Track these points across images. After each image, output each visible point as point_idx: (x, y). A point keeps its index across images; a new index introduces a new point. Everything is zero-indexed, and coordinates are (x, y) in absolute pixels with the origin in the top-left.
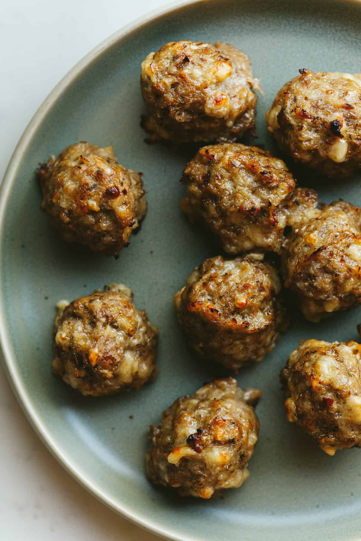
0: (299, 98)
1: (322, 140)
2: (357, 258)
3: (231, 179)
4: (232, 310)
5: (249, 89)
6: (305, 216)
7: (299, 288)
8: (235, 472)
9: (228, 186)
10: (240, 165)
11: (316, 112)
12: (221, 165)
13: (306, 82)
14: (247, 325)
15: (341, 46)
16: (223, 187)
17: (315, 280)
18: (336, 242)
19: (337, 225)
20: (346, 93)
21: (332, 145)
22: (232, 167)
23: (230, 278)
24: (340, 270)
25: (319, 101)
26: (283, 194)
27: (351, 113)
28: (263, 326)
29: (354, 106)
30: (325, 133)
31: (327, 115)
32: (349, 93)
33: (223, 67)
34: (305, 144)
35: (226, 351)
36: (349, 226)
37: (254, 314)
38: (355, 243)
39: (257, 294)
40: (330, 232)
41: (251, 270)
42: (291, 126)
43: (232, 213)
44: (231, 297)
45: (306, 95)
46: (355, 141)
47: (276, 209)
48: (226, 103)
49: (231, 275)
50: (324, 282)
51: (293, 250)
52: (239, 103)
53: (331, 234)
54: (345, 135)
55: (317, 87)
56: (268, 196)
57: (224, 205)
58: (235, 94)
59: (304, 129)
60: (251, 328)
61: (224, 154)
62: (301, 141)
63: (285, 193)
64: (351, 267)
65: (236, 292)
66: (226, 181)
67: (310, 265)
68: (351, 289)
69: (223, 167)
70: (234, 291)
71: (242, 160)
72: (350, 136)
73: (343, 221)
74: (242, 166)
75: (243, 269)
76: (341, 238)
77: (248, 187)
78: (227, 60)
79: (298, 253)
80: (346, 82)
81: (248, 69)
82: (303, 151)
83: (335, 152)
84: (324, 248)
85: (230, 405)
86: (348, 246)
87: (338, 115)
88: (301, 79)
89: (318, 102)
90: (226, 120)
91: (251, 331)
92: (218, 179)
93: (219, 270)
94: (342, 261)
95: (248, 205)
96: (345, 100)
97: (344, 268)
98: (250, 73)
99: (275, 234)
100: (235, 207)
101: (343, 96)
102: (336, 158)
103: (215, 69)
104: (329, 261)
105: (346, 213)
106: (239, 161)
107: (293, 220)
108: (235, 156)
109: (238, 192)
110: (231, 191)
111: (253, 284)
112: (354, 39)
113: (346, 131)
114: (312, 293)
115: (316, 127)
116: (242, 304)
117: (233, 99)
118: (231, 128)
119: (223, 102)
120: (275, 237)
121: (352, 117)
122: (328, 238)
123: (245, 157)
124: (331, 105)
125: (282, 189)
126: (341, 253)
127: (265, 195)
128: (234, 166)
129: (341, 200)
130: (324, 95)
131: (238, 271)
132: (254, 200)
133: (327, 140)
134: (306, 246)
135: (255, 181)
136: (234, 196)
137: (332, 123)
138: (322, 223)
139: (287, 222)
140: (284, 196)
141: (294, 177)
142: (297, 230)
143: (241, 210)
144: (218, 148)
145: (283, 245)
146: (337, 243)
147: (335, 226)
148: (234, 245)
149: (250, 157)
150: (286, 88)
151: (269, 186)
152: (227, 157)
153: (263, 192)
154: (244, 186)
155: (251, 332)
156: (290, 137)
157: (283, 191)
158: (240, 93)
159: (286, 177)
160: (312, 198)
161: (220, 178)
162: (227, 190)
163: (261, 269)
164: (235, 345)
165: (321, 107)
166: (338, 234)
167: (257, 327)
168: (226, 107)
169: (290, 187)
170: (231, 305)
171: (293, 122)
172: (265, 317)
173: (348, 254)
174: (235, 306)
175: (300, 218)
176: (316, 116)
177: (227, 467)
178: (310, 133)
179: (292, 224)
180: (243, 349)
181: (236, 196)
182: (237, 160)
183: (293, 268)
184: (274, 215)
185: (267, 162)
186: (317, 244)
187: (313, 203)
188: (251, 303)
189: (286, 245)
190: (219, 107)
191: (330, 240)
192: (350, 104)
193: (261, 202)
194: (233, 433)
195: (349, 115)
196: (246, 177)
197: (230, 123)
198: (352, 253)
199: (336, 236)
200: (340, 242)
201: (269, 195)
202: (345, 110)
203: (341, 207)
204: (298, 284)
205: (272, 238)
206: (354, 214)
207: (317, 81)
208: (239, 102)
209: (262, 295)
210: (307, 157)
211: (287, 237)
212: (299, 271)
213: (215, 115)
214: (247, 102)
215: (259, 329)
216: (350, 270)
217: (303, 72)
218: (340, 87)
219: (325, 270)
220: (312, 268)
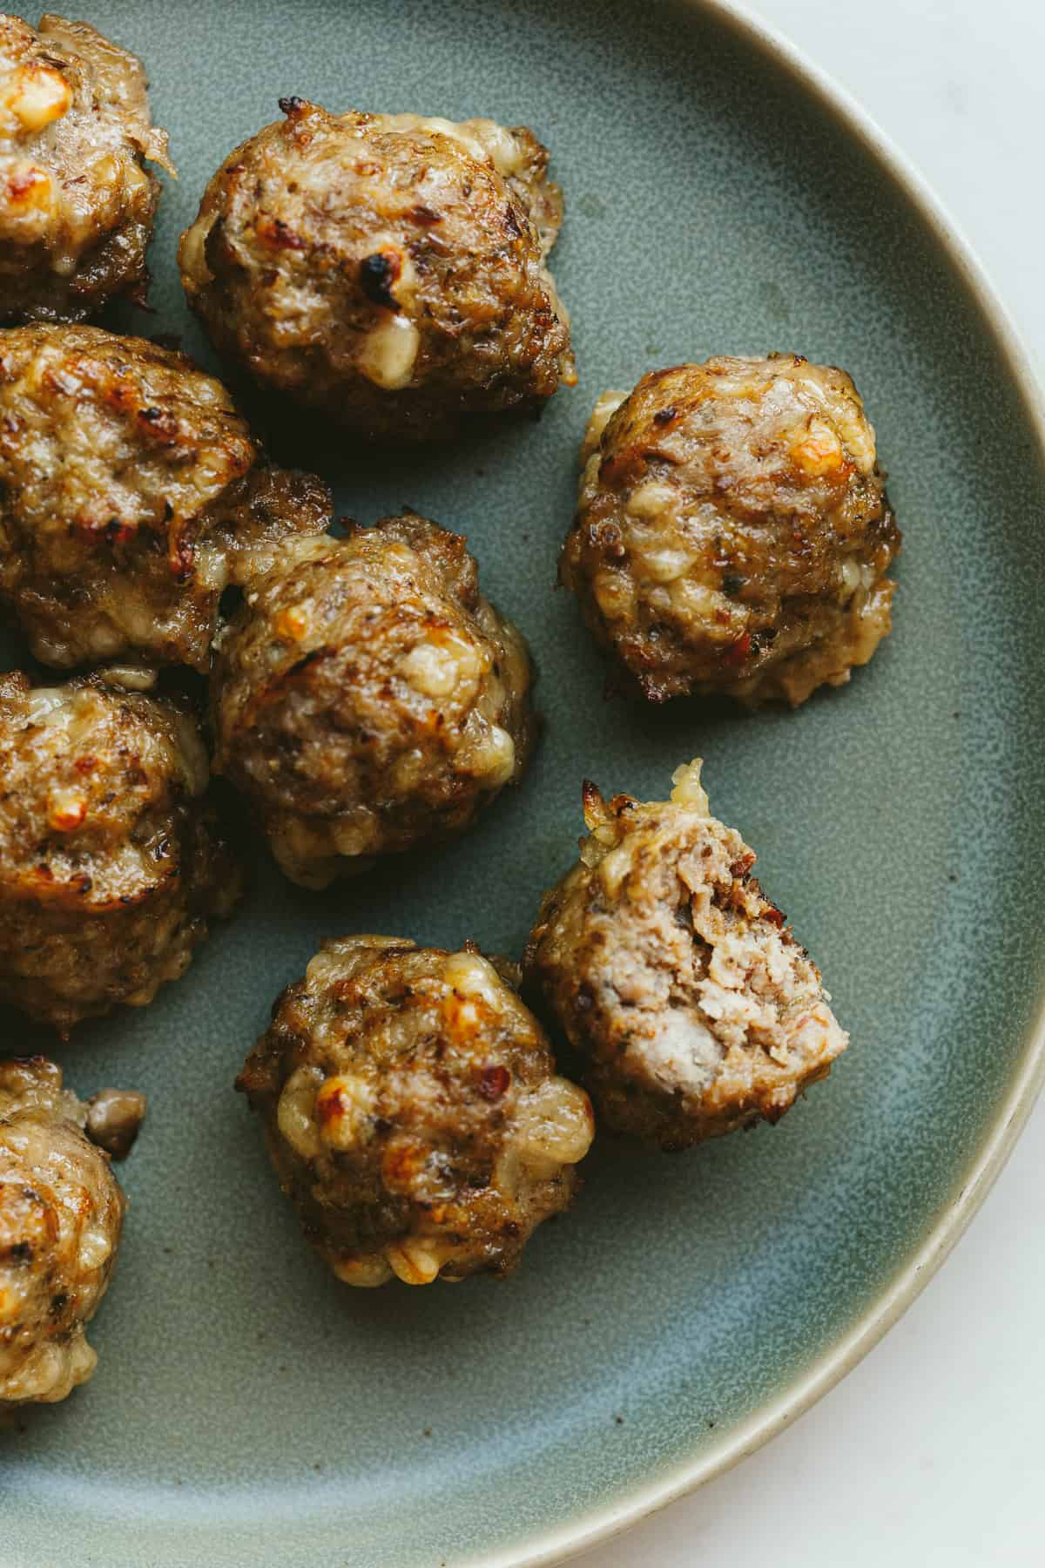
0: (271, 184)
1: (336, 317)
2: (431, 686)
3: (51, 432)
4: (39, 836)
5: (130, 161)
6: (286, 555)
7: (252, 778)
8: (36, 1350)
9: (40, 452)
10: (79, 390)
11: (321, 231)
12: (21, 387)
13: (298, 138)
14: (85, 885)
15: (431, 36)
16: (24, 455)
17: (300, 751)
18: (366, 634)
19: (375, 584)
20: (422, 175)
21: (367, 332)
22: (54, 394)
23: (38, 740)
24: (378, 722)
25: (333, 197)
26: (212, 484)
27: (433, 237)
28: (135, 892)
29: (444, 214)
30: (347, 294)
31: (354, 240)
32: (432, 173)
33: (41, 84)
34: (284, 328)
35: (26, 967)
36: (416, 589)
37: (108, 854)
38: (429, 640)
39: (119, 791)
40: (353, 603)
41: (105, 716)
42: (242, 270)
43: (50, 537)
44: (35, 796)
45: (294, 177)
46: (442, 324)
47: (187, 530)
48: (45, 198)
49: (42, 729)
50: (327, 758)
51: (238, 661)
52: (91, 202)
53: (356, 610)
54: (411, 305)
55: (330, 153)
56: (166, 489)
57: (25, 513)
58: (81, 171)
59: (280, 282)
60: (97, 896)
61: (35, 355)
62: (270, 320)
63: (218, 477)
64: (413, 715)
65: (53, 782)
66: (35, 439)
67: (283, 706)
68: (414, 785)
69: (28, 396)
70: (45, 781)
71: (86, 375)
72: (427, 308)
73: (400, 572)
74: (86, 392)
75: (84, 713)
76: (384, 624)
77: (101, 457)
78: (59, 66)
79: (252, 669)
80: (428, 143)
81: (138, 101)
82: (279, 351)
83: (378, 357)
84: (329, 652)
85: (26, 1140)
86: (408, 649)
87: (389, 242)
88: (285, 129)
89: (327, 200)
90: (50, 252)
91: (99, 904)
92: (10, 431)
93: (14, 714)
94: (386, 694)
95: (98, 514)
96: (414, 193)
97: (389, 718)
98: (143, 115)
99: (188, 609)
100: (60, 518)
101: (412, 184)
102: (380, 375)
103: (14, 91)
104: (344, 694)
105: (417, 551)
106: (78, 377)
107: (245, 569)
108: (66, 363)
109: (70, 473)
110: (50, 471)
111: (108, 758)
112: (472, 16)
113: (414, 292)
114: (292, 793)
115: (318, 276)
116: (70, 818)
117: (72, 187)
118: (70, 277)
119: (35, 192)
120: (189, 616)
121: (433, 248)
122: (345, 622)
123: (96, 364)
124: (370, 209)
125: (210, 468)
126: (383, 671)
127: (153, 484)
128: (61, 391)
129: (408, 511)
130: (351, 178)
131: (68, 718)
132: (117, 499)
133: (353, 318)
134: (275, 645)
135: (125, 440)
136: (57, 486)
137: (365, 264)
138: (331, 576)
139: (231, 574)
140: (213, 490)
141: (251, 434)
142: (253, 598)
143: (77, 530)
144: (17, 338)
145: (214, 644)
146: (372, 638)
147: (370, 587)
148: (63, 640)
149: (112, 367)
150: (238, 156)
151: (168, 456)
152: (41, 364)
153: (149, 474)
154: (88, 453)
155: (97, 909)
156: (241, 308)
157: (211, 474)
158: (100, 169)
159: (222, 431)
160: (313, 500)
161: (16, 427)
162: (36, 466)
163: (138, 715)
164: (51, 950)
165: (338, 214)
166: (377, 610)
167: (117, 894)
168: (46, 208)
169: (233, 462)
170: (36, 821)
171: (247, 258)
172: (146, 864)
173: (408, 671)
174: (47, 825)
175: (271, 560)
176: (319, 240)
177: (9, 1333)
178: (298, 294)
179: (245, 578)
180: (77, 962)
181: (63, 486)
182: (71, 372)
183: (235, 712)
184: (182, 548)
185: (166, 382)
186: (310, 641)
187: (317, 516)
188: (101, 819)
189: (224, 642)
190: (22, 208)
191: (348, 629)
192: (429, 206)
193: (141, 506)
194: (25, 1226)
195: (424, 240)
196: (98, 427)
197: (65, 264)
198: (416, 672)
199: (370, 617)
200: (382, 637)
201: (166, 484)
202: (411, 227)
203: (403, 532)
204: (249, 764)
205: (178, 621)
206: (444, 554)
207: (332, 136)
208: (91, 197)
209: (138, 795)
210: (291, 371)
211: (228, 621)
212: (251, 722)
213: (11, 234)
214: (118, 197)
215: (122, 899)
216: (408, 722)
217: (291, 108)
218: (404, 156)
219: (331, 721)
220: (289, 714)
